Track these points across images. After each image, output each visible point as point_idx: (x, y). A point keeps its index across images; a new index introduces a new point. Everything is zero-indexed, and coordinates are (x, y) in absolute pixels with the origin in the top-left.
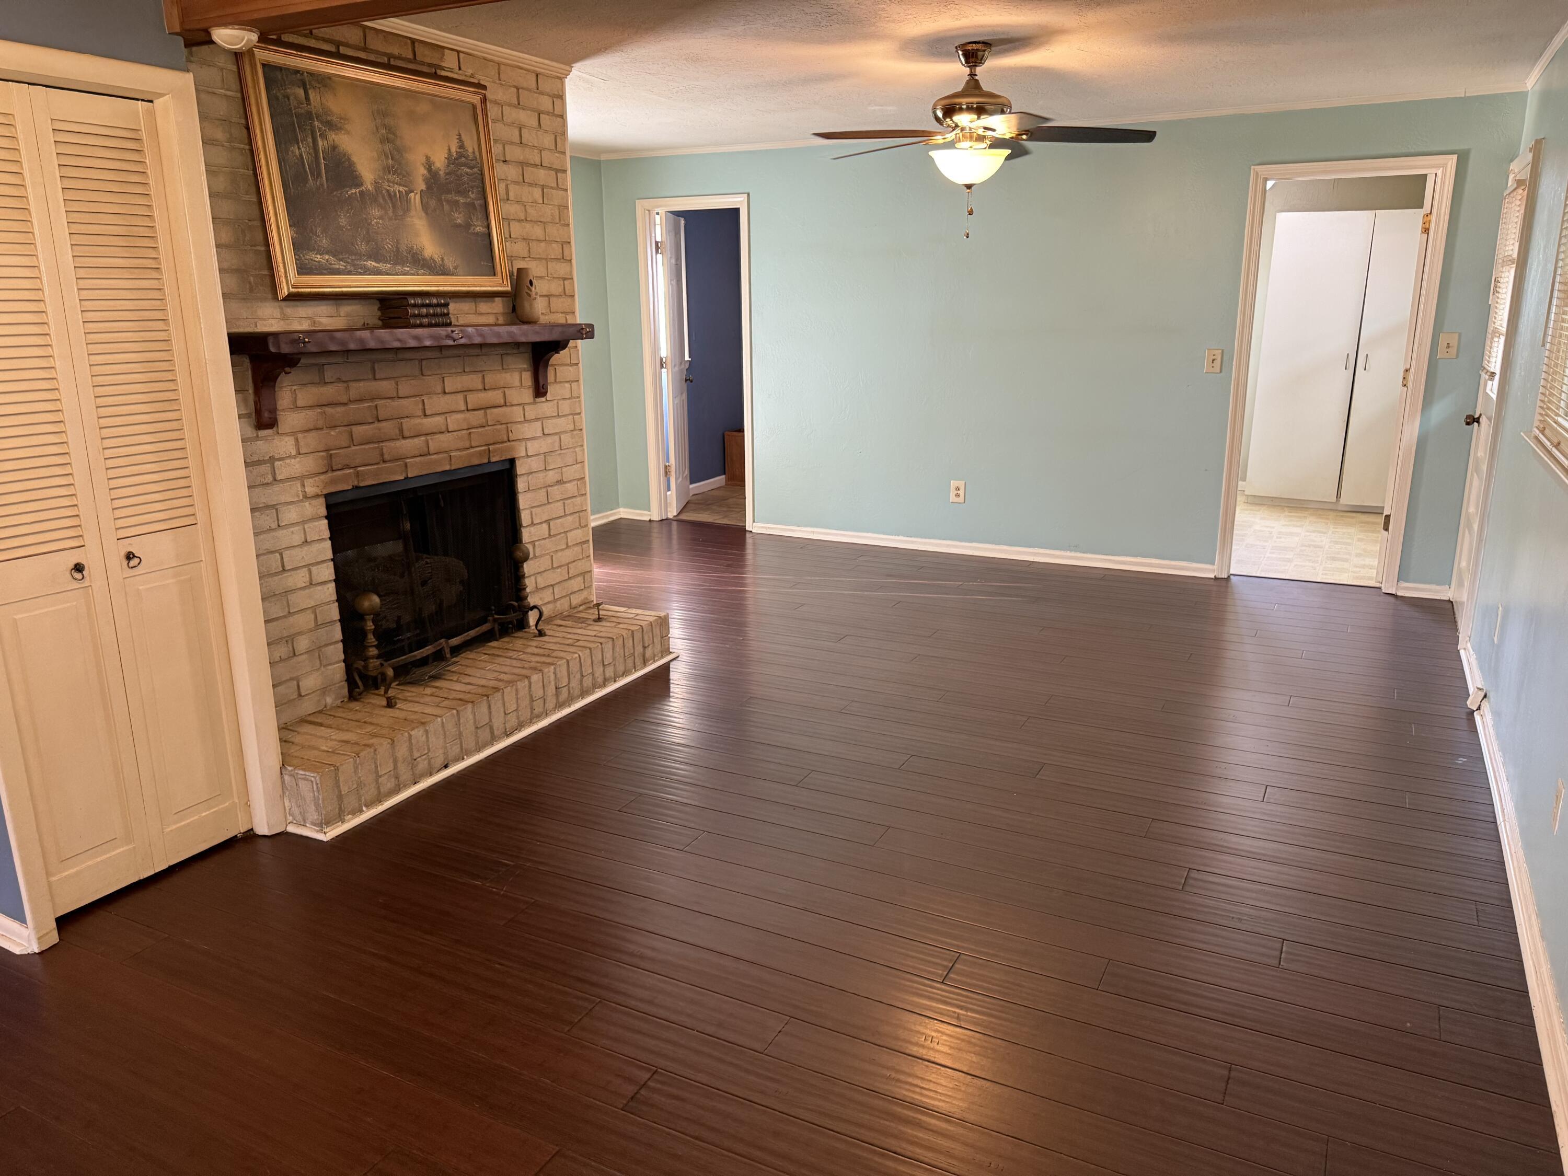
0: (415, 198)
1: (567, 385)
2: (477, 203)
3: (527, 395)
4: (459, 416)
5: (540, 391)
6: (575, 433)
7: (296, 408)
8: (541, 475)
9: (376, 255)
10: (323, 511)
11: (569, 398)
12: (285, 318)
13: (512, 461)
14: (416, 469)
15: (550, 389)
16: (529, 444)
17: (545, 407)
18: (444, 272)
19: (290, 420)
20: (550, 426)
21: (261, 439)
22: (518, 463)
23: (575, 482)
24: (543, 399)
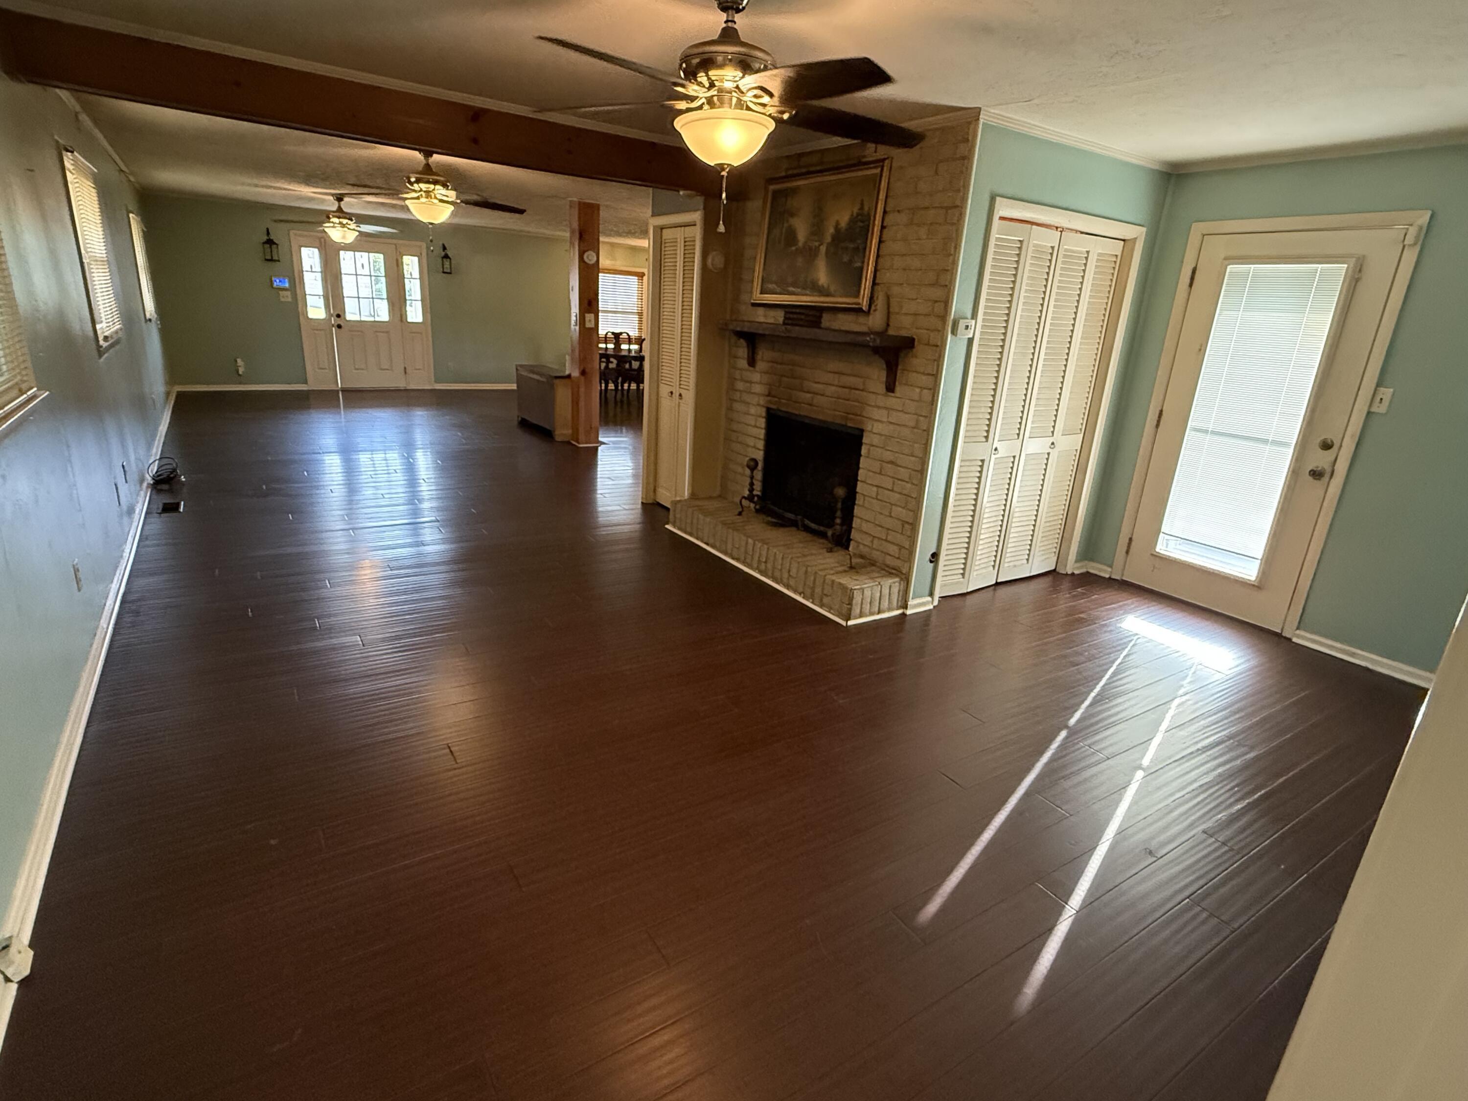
0: (823, 249)
1: (918, 390)
2: (861, 247)
3: (882, 388)
4: (833, 388)
5: (890, 388)
6: (916, 430)
7: (762, 360)
8: (880, 450)
9: (794, 285)
10: (764, 414)
11: (917, 401)
12: (765, 316)
13: (862, 431)
14: (804, 411)
15: (898, 388)
16: (876, 424)
17: (892, 401)
18: (828, 295)
19: (761, 365)
20: (895, 417)
21: (749, 371)
22: (865, 434)
23: (910, 470)
24: (892, 394)
